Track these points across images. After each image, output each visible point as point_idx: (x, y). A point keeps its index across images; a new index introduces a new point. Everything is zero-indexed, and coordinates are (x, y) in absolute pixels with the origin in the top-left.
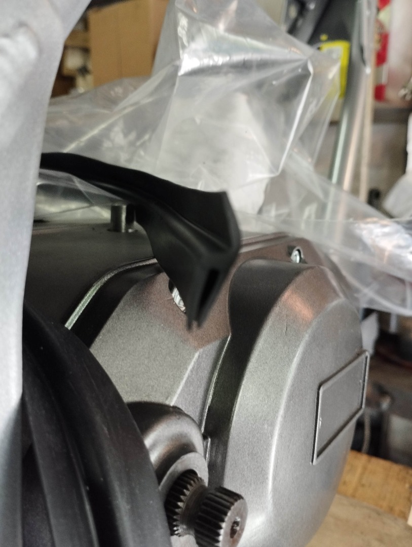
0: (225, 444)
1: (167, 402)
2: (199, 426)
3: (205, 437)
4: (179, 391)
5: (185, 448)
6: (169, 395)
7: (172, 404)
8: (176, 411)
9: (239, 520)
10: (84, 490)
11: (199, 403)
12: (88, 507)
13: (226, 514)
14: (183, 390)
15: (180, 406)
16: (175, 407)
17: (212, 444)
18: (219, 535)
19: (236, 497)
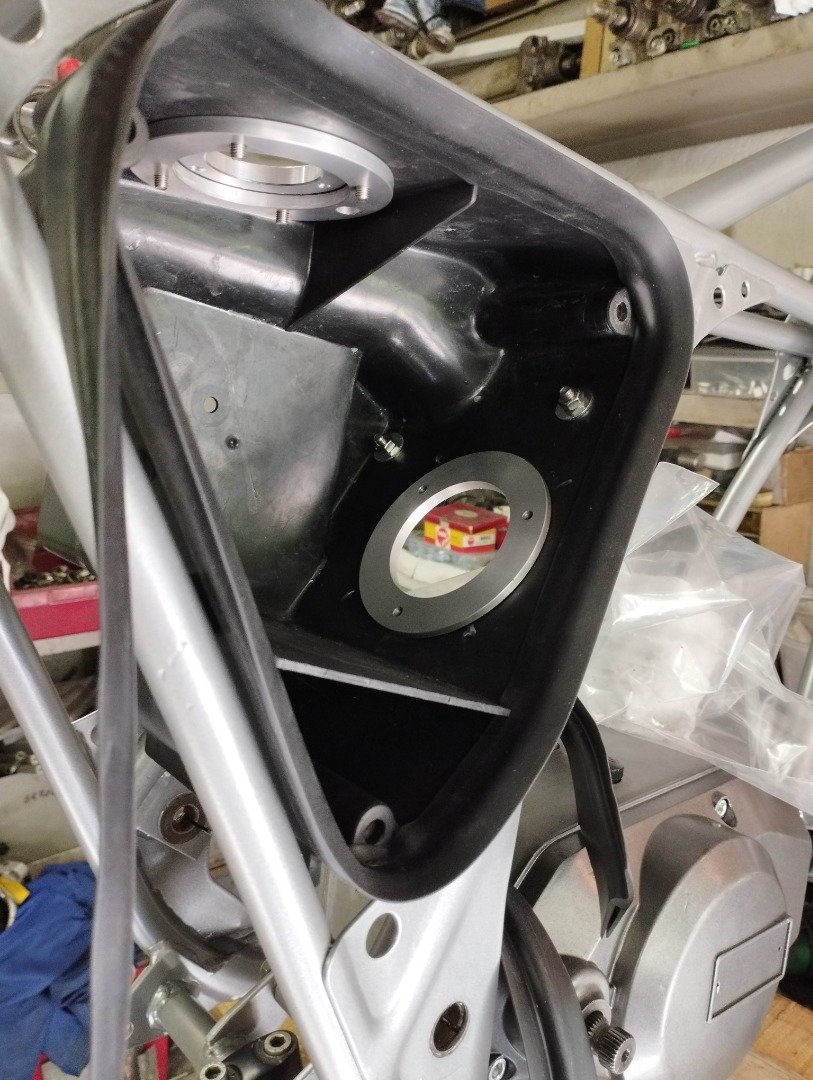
0: (627, 994)
1: (584, 958)
2: (607, 978)
3: (611, 986)
4: (594, 950)
5: (596, 995)
6: (586, 952)
7: (588, 959)
8: (590, 966)
9: (628, 1051)
10: (536, 1007)
11: (608, 959)
12: (538, 1018)
13: (619, 1045)
14: (597, 949)
15: (593, 961)
16: (590, 962)
17: (617, 991)
18: (613, 1057)
19: (628, 1035)
